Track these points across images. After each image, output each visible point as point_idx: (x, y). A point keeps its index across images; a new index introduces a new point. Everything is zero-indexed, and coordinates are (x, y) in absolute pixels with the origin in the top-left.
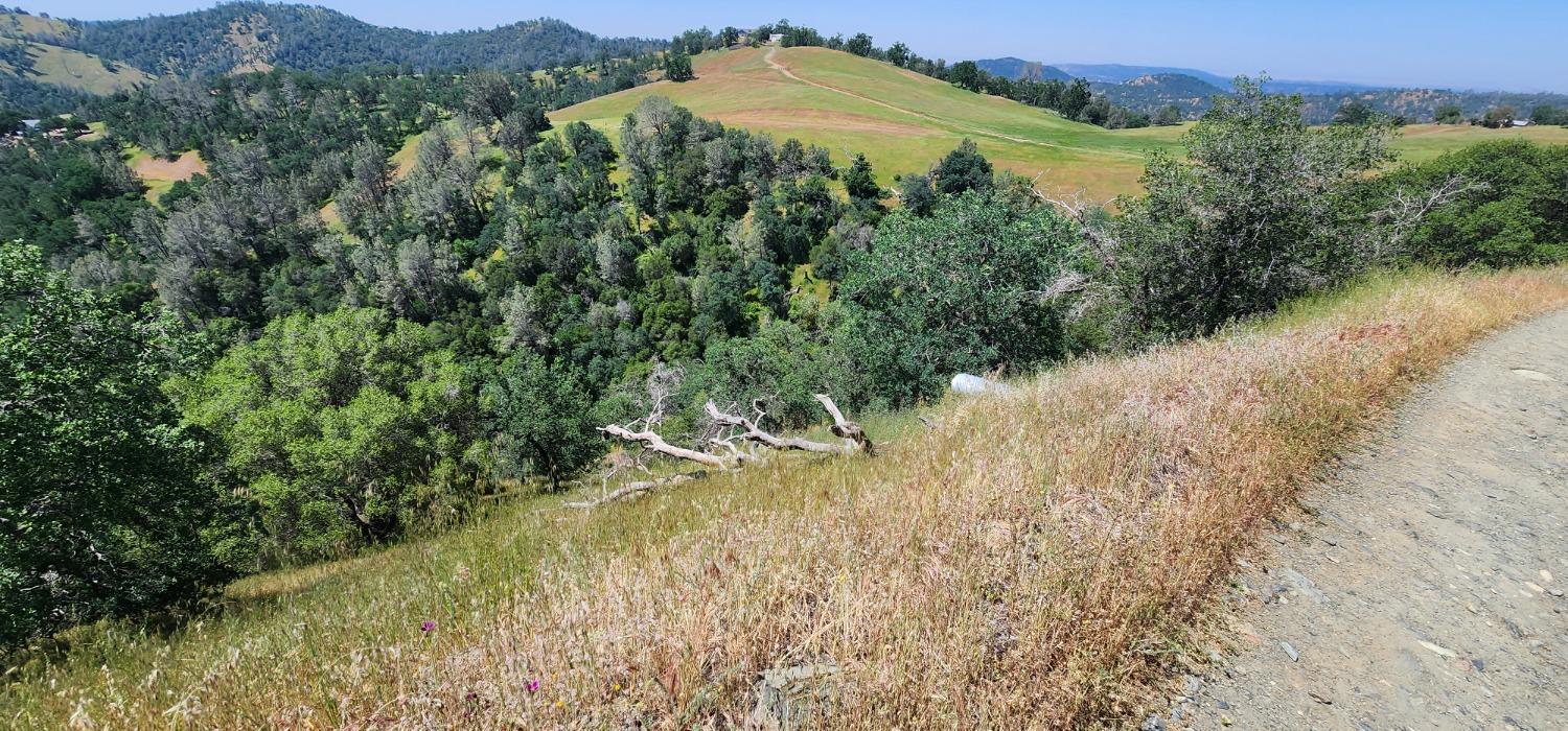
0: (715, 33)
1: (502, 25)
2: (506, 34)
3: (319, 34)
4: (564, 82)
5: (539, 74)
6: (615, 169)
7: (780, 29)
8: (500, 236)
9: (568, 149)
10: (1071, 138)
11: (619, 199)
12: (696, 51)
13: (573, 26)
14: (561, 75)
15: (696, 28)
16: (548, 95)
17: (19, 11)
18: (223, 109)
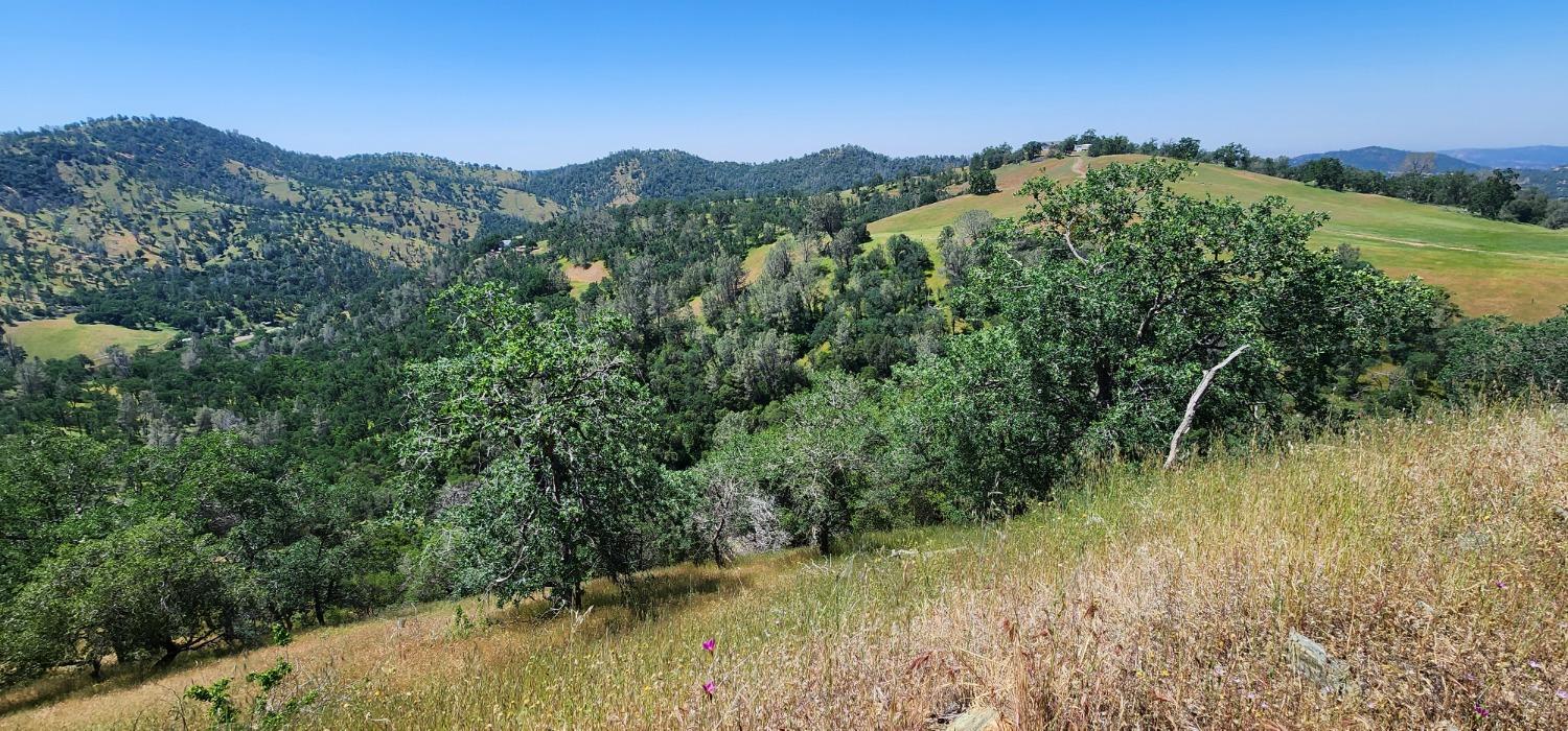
0: (1016, 147)
1: (809, 154)
2: (812, 160)
3: (672, 171)
4: (868, 199)
5: (846, 194)
6: (930, 276)
7: (1086, 139)
8: (832, 332)
9: (889, 259)
10: (1498, 241)
11: (933, 303)
12: (996, 165)
13: (869, 150)
14: (865, 193)
15: (996, 144)
16: (854, 211)
17: (497, 168)
18: (622, 230)
